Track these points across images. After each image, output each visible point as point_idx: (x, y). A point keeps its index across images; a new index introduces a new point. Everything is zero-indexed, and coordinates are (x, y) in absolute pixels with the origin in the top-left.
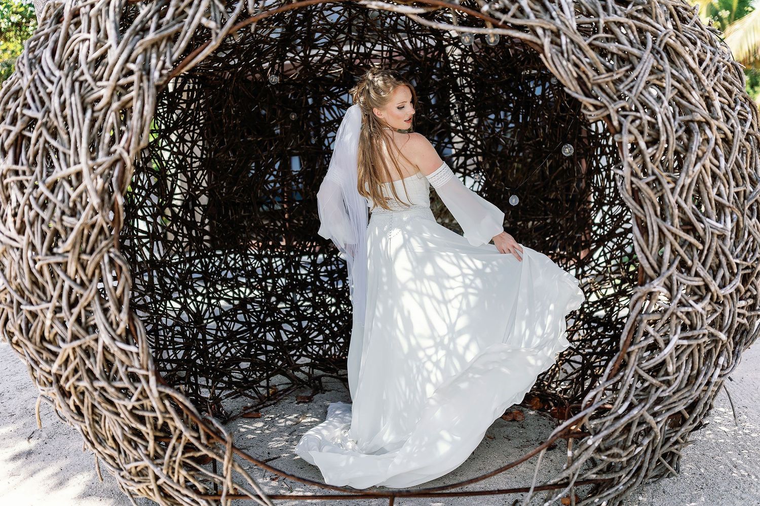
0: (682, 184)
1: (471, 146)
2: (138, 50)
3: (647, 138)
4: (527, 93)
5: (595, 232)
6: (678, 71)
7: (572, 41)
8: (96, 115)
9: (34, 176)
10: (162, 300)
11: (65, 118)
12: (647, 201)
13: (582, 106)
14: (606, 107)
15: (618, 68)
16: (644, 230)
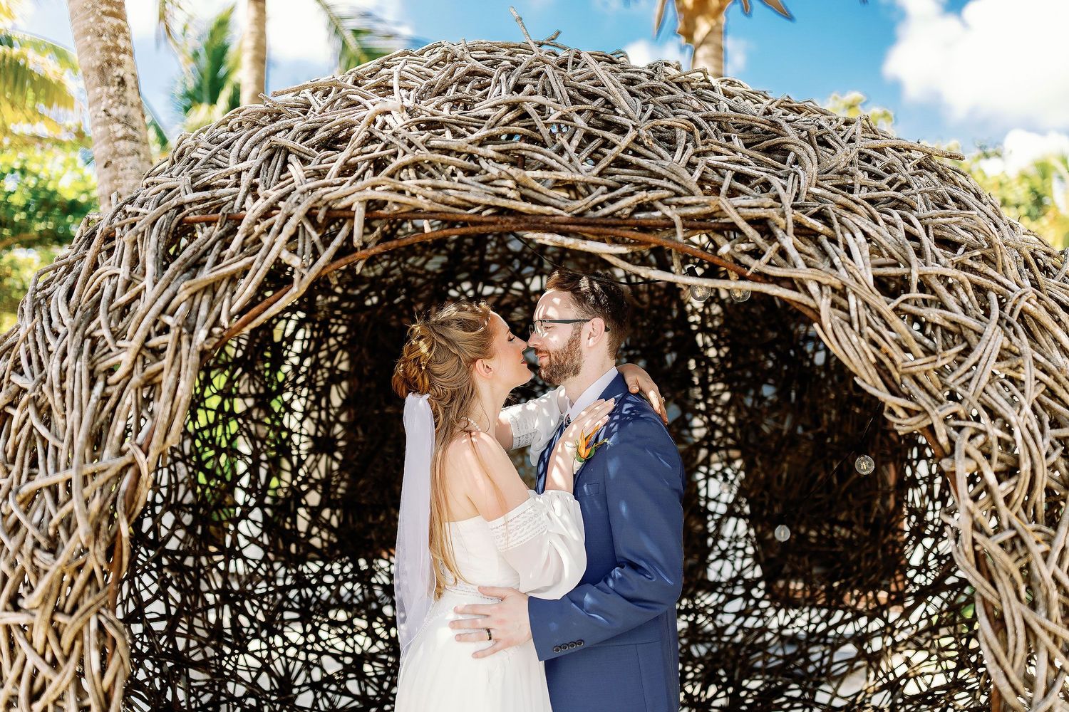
0: (1062, 545)
1: (718, 434)
2: (183, 295)
3: (998, 466)
4: (801, 362)
5: (911, 580)
6: (1044, 356)
7: (867, 305)
8: (108, 390)
9: (8, 480)
10: (233, 654)
11: (63, 392)
12: (1002, 574)
13: (886, 409)
14: (925, 411)
15: (944, 349)
16: (999, 623)
